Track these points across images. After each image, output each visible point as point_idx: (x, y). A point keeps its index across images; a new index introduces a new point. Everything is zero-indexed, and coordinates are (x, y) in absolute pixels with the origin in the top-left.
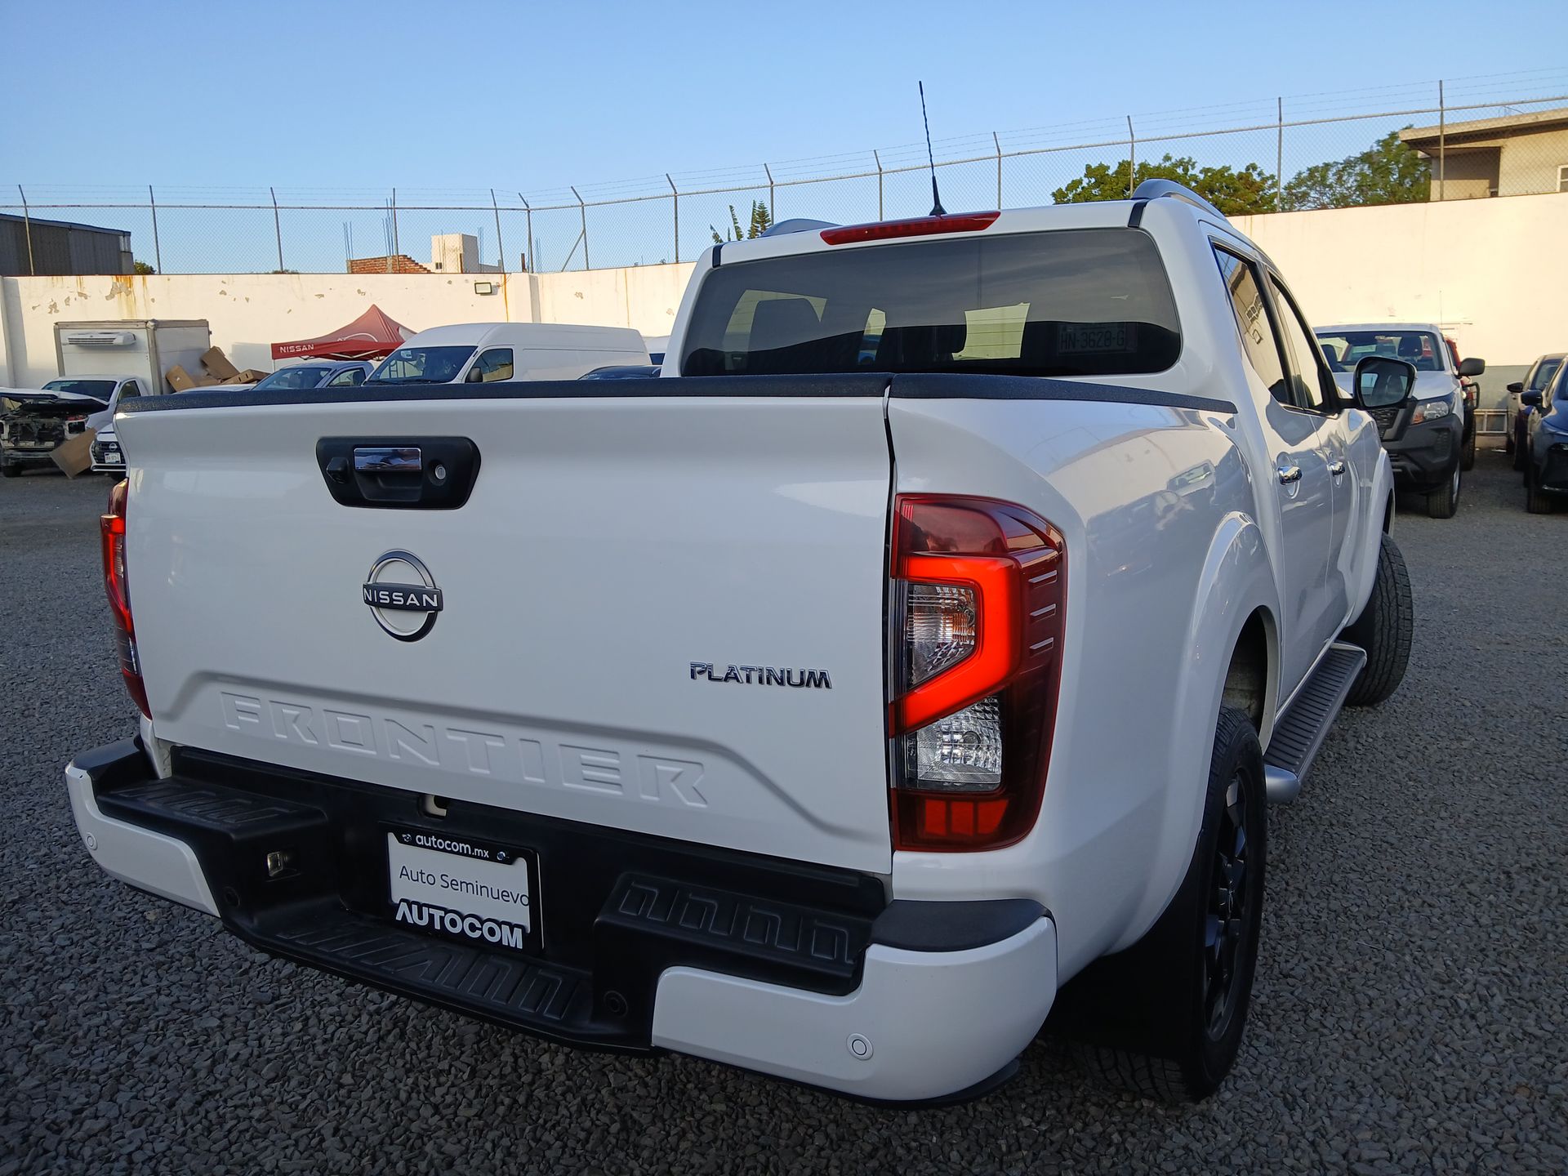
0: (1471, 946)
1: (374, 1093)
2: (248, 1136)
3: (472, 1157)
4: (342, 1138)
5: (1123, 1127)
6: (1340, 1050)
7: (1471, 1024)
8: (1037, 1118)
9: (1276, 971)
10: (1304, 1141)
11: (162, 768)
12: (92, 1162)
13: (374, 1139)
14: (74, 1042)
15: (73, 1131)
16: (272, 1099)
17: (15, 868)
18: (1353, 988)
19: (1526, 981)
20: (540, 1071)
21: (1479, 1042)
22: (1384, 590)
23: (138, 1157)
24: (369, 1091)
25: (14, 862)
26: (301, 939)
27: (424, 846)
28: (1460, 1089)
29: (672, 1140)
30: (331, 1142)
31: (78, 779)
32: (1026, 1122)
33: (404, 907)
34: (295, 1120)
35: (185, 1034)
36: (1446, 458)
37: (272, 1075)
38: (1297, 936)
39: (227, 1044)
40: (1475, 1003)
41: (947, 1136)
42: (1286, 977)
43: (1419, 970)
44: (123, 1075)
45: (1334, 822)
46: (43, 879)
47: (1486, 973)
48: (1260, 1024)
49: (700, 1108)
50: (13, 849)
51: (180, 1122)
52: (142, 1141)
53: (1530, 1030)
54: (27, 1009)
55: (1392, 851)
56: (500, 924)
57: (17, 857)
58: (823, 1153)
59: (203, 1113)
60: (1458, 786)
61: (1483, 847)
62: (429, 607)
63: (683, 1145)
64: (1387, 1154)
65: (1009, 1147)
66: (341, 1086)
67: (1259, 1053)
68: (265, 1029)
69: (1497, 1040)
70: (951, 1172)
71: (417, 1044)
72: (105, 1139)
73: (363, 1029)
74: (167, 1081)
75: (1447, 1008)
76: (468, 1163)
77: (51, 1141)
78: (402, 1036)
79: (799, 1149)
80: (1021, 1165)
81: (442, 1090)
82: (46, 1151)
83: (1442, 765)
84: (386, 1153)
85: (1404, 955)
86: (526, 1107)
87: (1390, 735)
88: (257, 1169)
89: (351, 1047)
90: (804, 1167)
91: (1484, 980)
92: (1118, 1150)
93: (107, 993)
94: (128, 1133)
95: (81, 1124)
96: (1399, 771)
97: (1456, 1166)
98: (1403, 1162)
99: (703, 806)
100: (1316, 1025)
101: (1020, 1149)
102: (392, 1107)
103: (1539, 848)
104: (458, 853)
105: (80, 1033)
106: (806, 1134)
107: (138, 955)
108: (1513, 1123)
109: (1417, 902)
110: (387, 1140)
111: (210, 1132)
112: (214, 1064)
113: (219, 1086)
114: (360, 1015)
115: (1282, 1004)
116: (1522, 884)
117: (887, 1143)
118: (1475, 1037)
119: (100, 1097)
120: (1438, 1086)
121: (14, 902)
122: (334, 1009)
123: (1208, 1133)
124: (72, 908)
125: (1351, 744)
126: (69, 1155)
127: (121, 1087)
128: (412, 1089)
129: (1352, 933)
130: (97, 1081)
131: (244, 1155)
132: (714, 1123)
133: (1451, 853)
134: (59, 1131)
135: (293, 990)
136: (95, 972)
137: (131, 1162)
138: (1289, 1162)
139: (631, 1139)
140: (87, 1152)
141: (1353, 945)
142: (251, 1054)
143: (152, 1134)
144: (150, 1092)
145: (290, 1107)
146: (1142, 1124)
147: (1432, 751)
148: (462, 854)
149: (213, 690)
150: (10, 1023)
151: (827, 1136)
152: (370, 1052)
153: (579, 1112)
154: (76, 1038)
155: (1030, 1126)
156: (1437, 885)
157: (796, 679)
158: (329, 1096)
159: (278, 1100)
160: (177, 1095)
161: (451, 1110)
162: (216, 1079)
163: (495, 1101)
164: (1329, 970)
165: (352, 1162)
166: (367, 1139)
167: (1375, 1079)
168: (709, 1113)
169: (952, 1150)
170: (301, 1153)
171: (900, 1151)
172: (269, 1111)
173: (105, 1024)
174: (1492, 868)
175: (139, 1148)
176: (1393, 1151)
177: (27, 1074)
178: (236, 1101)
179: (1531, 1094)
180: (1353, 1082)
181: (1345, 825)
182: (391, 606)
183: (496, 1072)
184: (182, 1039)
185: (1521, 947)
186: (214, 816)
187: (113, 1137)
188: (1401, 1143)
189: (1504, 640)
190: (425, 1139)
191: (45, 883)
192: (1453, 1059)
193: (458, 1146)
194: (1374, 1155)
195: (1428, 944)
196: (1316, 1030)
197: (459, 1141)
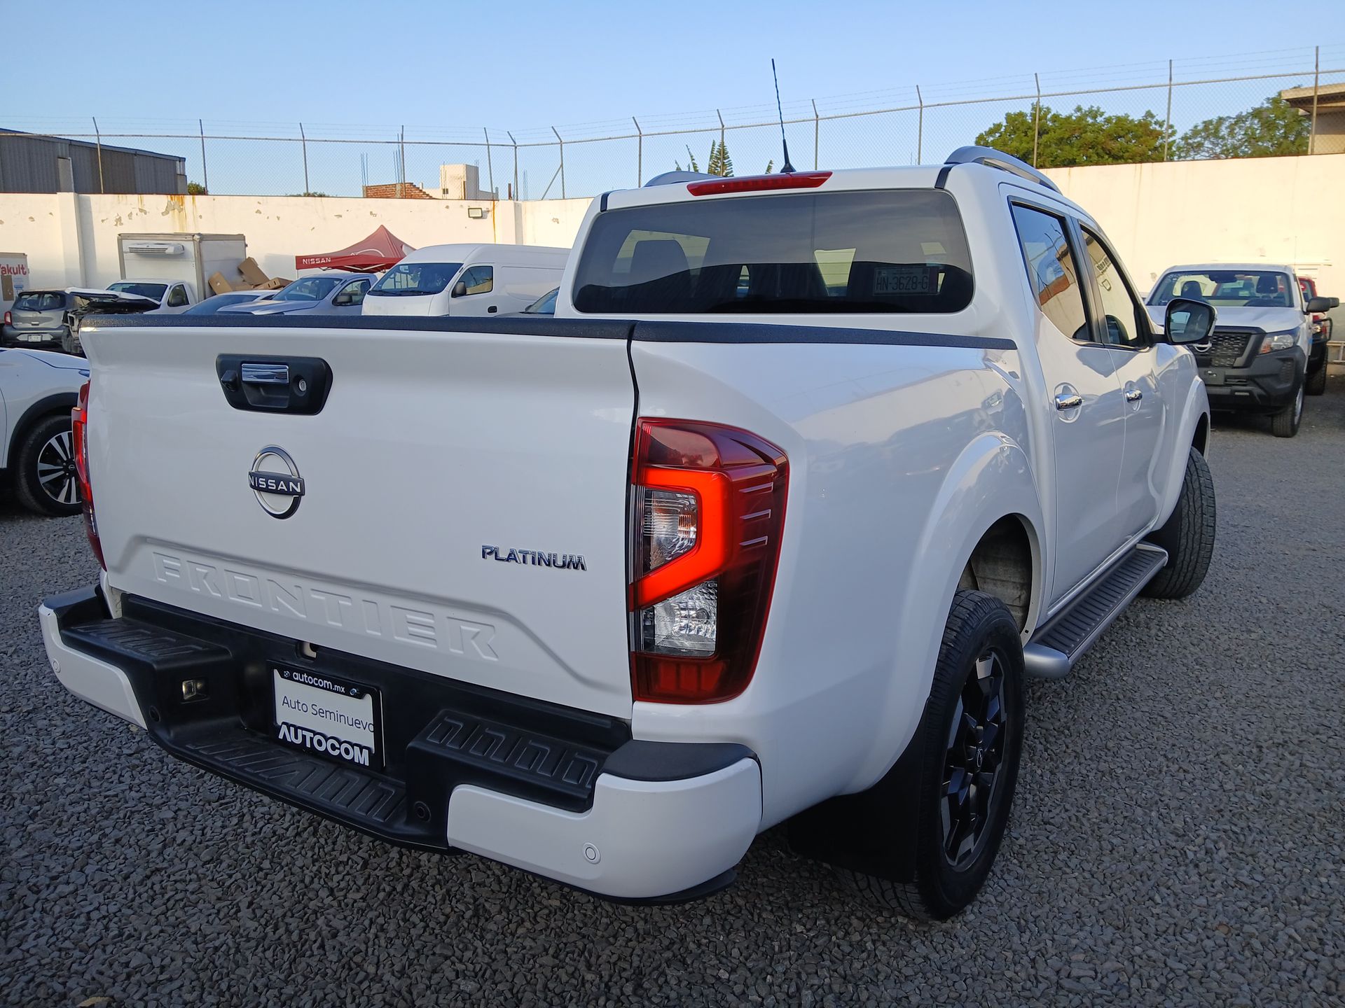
0: (1211, 806)
1: (285, 876)
2: (182, 904)
3: (352, 931)
4: (254, 910)
5: (877, 938)
6: (1076, 886)
7: (1193, 871)
8: (808, 927)
9: (1039, 819)
10: (1026, 958)
11: (115, 611)
12: (60, 916)
13: (279, 912)
14: (60, 825)
15: (48, 892)
16: (205, 876)
17: (34, 685)
18: (1100, 837)
19: (1250, 839)
20: (419, 867)
21: (1196, 887)
22: (1191, 500)
23: (95, 915)
24: (281, 875)
25: (34, 680)
26: (204, 749)
27: (298, 681)
28: (1170, 924)
29: (513, 926)
30: (245, 913)
31: (48, 617)
32: (799, 929)
33: (284, 728)
34: (220, 894)
35: (146, 823)
36: (1289, 385)
37: (208, 858)
38: (1064, 791)
39: (177, 832)
40: (1201, 854)
41: (732, 936)
42: (1045, 824)
43: (1160, 824)
44: (93, 851)
45: (1121, 696)
46: (54, 694)
47: (1218, 830)
48: (1015, 861)
49: (540, 903)
50: (35, 670)
51: (131, 891)
52: (100, 903)
53: (1241, 879)
54: (27, 796)
55: (1165, 723)
56: (353, 745)
57: (37, 677)
58: (629, 944)
59: (149, 885)
60: (1237, 671)
61: (1244, 724)
62: (294, 492)
63: (521, 931)
64: (1093, 973)
65: (781, 948)
66: (261, 869)
67: (1008, 885)
68: (209, 822)
69: (1213, 886)
70: (729, 964)
71: (326, 840)
72: (71, 900)
73: (285, 826)
74: (126, 859)
75: (1176, 857)
76: (349, 935)
77: (31, 898)
78: (315, 833)
79: (611, 940)
80: (787, 963)
81: (340, 877)
82: (26, 907)
83: (1229, 653)
84: (287, 924)
85: (1151, 811)
86: (402, 894)
87: (1189, 625)
88: (184, 930)
89: (273, 839)
90: (613, 954)
91: (1214, 836)
92: (869, 956)
93: (90, 787)
94: (90, 896)
95: (56, 888)
96: (1189, 656)
97: (1149, 986)
98: (1105, 980)
99: (496, 659)
100: (1061, 865)
101: (789, 949)
102: (297, 888)
103: (1294, 727)
104: (323, 688)
105: (65, 818)
106: (619, 927)
107: (119, 759)
108: (1207, 954)
109: (1174, 767)
110: (289, 914)
111: (154, 900)
112: (165, 847)
113: (165, 865)
114: (285, 815)
115: (1037, 846)
116: (1270, 757)
117: (683, 939)
118: (1194, 883)
119: (73, 868)
120: (1152, 921)
121: (29, 712)
122: (266, 809)
123: (947, 946)
124: (74, 719)
125: (1153, 632)
126: (43, 910)
127: (90, 861)
128: (316, 875)
129: (1112, 791)
130: (73, 856)
131: (177, 919)
132: (548, 915)
133: (1216, 728)
134: (38, 892)
136: (83, 770)
137: (89, 919)
138: (1009, 974)
139: (480, 924)
140: (57, 909)
141: (1110, 801)
142: (194, 841)
143: (108, 898)
144: (112, 866)
145: (219, 884)
146: (894, 936)
147: (1223, 640)
148: (326, 689)
149: (147, 551)
150: (13, 807)
151: (636, 930)
152: (288, 844)
153: (444, 900)
154: (61, 822)
155: (802, 932)
156: (1196, 754)
157: (560, 563)
158: (250, 877)
159: (210, 878)
160: (132, 870)
161: (342, 893)
162: (164, 859)
163: (378, 889)
164: (1084, 821)
165: (258, 930)
166: (273, 912)
167: (1099, 912)
168: (546, 907)
169: (734, 947)
170: (220, 920)
171: (692, 946)
172: (201, 886)
173: (85, 812)
174: (1248, 742)
175: (98, 909)
176: (1099, 971)
177: (20, 847)
178: (177, 877)
179: (1229, 931)
180: (1080, 913)
181: (1131, 700)
182: (267, 490)
183: (383, 865)
184: (143, 826)
185: (1255, 811)
186: (143, 650)
187: (78, 900)
188: (1108, 965)
189: (1312, 547)
190: (319, 915)
191: (56, 698)
192: (1171, 900)
193: (343, 922)
194: (1081, 973)
195: (1174, 804)
196: (1060, 869)
197: (345, 918)
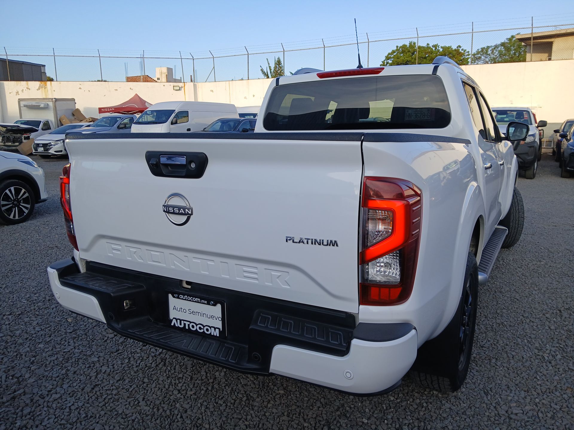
0: (548, 336)
1: (156, 385)
2: (112, 401)
3: (193, 409)
4: (146, 402)
5: (427, 401)
6: (503, 374)
7: (549, 365)
8: (396, 397)
9: (479, 345)
10: (492, 406)
11: (82, 269)
12: (57, 409)
13: (158, 402)
14: (46, 366)
15: (48, 398)
16: (119, 387)
17: (18, 302)
18: (507, 352)
19: (569, 350)
20: (215, 378)
21: (553, 372)
22: (514, 207)
23: (73, 408)
24: (154, 385)
25: (18, 299)
27: (182, 299)
28: (547, 388)
29: (265, 403)
30: (142, 403)
32: (392, 398)
33: (174, 321)
34: (128, 395)
35: (86, 363)
36: (532, 157)
37: (119, 378)
38: (485, 333)
39: (101, 367)
40: (551, 357)
41: (364, 403)
42: (482, 347)
43: (530, 345)
44: (64, 378)
45: (497, 291)
46: (29, 306)
47: (554, 347)
48: (474, 364)
49: (274, 392)
50: (17, 295)
51: (87, 396)
52: (74, 402)
53: (571, 368)
54: (27, 354)
55: (518, 302)
56: (210, 327)
58: (320, 409)
59: (94, 392)
60: (540, 278)
61: (550, 301)
62: (188, 214)
63: (269, 405)
64: (522, 412)
65: (387, 407)
66: (144, 383)
67: (474, 375)
68: (115, 362)
69: (559, 371)
70: (366, 416)
71: (170, 368)
72: (60, 401)
73: (151, 362)
74: (80, 381)
75: (540, 359)
76: (192, 411)
77: (41, 401)
78: (165, 365)
79: (311, 407)
80: (392, 414)
81: (180, 385)
82: (40, 405)
83: (534, 270)
84: (162, 407)
85: (524, 340)
86: (211, 391)
87: (515, 259)
88: (116, 413)
89: (146, 369)
90: (313, 414)
91: (553, 349)
92: (426, 409)
93: (56, 348)
94: (68, 399)
95: (51, 395)
96: (519, 272)
97: (547, 416)
98: (528, 414)
99: (288, 287)
100: (494, 365)
101: (391, 408)
102: (163, 391)
103: (571, 301)
104: (195, 302)
105: (48, 363)
106: (313, 402)
107: (66, 334)
108: (566, 401)
109: (528, 321)
110: (162, 402)
111: (98, 399)
112: (97, 374)
113: (100, 382)
114: (148, 357)
115: (481, 357)
116: (565, 314)
117: (343, 405)
118: (551, 370)
119: (57, 386)
120: (539, 387)
121: (19, 315)
122: (139, 355)
123: (457, 403)
124: (41, 317)
125: (501, 262)
126: (48, 406)
127: (64, 382)
128: (170, 384)
129: (505, 331)
130: (55, 380)
131: (111, 407)
132: (280, 398)
133: (539, 303)
134: (44, 398)
135: (124, 348)
136: (51, 340)
137: (70, 409)
138: (487, 414)
139: (250, 403)
140: (54, 406)
141: (506, 336)
142: (110, 371)
143: (77, 399)
144: (75, 384)
145: (126, 390)
146: (434, 400)
147: (530, 265)
148: (197, 302)
149: (103, 241)
150: (22, 359)
151: (321, 403)
152: (153, 370)
153: (231, 393)
154: (46, 365)
155: (394, 400)
156: (535, 314)
157: (325, 243)
158: (140, 386)
159: (122, 387)
160: (85, 386)
161: (185, 392)
162: (98, 380)
163: (200, 389)
164: (498, 345)
165: (150, 410)
166: (155, 402)
167: (516, 384)
168: (278, 394)
169: (366, 408)
170: (132, 407)
171: (348, 409)
172: (119, 392)
173: (56, 360)
174: (554, 308)
175: (73, 405)
176: (524, 410)
177: (30, 377)
178: (106, 388)
179: (572, 391)
180: (508, 386)
181: (501, 292)
182: (174, 213)
183: (200, 378)
184: (85, 365)
185: (566, 338)
186: (104, 287)
187: (63, 401)
188: (527, 407)
189: (554, 225)
190: (176, 402)
191: (30, 308)
192: (544, 377)
193: (188, 405)
194: (517, 412)
195: (533, 336)
196: (494, 366)
197: (188, 403)
